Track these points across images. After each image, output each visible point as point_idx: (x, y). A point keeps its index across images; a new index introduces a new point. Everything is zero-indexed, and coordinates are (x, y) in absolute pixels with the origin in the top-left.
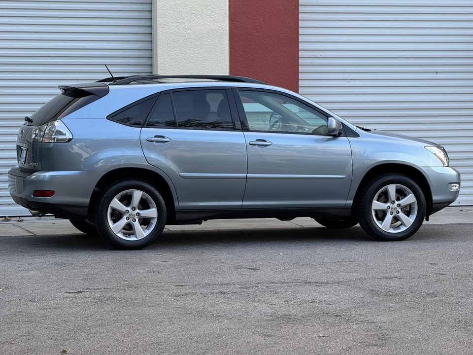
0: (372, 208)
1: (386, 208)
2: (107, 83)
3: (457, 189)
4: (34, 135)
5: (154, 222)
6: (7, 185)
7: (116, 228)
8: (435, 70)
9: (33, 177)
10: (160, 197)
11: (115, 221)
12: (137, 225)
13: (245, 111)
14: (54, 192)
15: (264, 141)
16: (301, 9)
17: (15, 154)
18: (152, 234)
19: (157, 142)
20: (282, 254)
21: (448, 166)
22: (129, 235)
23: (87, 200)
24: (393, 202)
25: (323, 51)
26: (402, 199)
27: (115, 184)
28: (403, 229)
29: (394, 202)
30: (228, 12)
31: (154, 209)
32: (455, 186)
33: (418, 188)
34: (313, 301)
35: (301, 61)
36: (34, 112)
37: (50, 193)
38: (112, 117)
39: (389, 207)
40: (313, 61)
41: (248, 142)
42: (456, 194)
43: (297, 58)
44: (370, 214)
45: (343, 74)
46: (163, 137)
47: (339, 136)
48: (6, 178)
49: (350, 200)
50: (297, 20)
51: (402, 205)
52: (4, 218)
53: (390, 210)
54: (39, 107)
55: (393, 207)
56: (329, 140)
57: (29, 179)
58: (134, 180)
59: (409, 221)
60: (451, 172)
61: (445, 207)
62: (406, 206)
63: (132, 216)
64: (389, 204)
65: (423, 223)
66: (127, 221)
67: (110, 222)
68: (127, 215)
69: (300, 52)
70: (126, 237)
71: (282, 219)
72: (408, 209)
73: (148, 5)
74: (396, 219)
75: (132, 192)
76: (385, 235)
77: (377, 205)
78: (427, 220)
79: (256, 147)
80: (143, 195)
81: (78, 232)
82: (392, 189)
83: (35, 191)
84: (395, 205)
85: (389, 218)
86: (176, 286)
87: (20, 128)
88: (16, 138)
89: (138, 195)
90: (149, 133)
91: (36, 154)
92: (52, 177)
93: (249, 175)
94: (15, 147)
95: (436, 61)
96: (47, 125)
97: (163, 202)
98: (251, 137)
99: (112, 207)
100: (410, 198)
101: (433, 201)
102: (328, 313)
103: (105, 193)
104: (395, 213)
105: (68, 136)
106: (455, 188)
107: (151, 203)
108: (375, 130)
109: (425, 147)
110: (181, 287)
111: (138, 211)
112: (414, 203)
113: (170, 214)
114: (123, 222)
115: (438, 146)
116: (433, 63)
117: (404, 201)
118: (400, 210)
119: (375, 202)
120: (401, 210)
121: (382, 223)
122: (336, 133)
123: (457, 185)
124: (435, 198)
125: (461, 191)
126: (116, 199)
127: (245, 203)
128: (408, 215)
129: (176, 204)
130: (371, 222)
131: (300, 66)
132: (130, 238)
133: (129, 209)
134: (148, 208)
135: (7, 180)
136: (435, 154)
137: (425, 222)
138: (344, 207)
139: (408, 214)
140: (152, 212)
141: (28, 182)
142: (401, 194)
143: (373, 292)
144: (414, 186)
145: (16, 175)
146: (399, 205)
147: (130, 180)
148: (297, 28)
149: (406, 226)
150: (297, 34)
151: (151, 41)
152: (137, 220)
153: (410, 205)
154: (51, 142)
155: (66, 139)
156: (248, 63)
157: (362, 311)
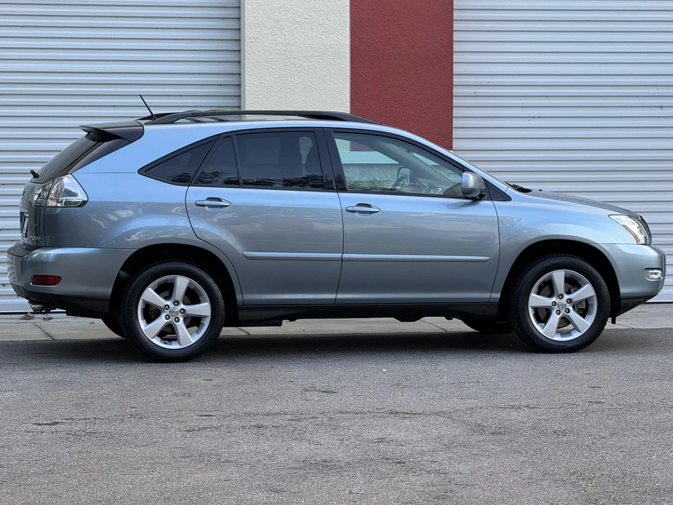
0: (529, 305)
1: (550, 304)
2: (143, 122)
3: (659, 278)
4: (37, 196)
5: (206, 323)
6: (6, 268)
7: (149, 330)
8: (660, 103)
9: (35, 255)
10: (215, 287)
11: (149, 321)
12: (181, 326)
13: (342, 163)
14: (61, 278)
15: (369, 206)
16: (456, 15)
17: (17, 223)
18: (203, 341)
19: (210, 206)
20: (384, 370)
21: (645, 244)
22: (170, 340)
23: (108, 291)
24: (561, 297)
25: (492, 76)
26: (575, 291)
27: (149, 268)
28: (576, 335)
29: (563, 296)
30: (348, 20)
31: (206, 304)
32: (656, 274)
33: (599, 275)
34: (381, 440)
35: (456, 91)
36: (45, 164)
37: (56, 280)
38: (146, 171)
39: (554, 304)
40: (478, 91)
41: (344, 208)
42: (658, 285)
43: (450, 86)
44: (526, 314)
45: (522, 109)
46: (219, 200)
47: (480, 200)
48: (5, 257)
49: (497, 292)
50: (450, 31)
51: (575, 300)
52: (24, 315)
53: (556, 308)
54: (52, 156)
55: (561, 303)
56: (465, 205)
57: (29, 260)
58: (177, 262)
59: (585, 323)
60: (650, 253)
61: (639, 303)
62: (580, 302)
63: (173, 314)
64: (554, 299)
65: (606, 327)
66: (166, 321)
67: (142, 323)
68: (167, 312)
69: (454, 76)
70: (166, 343)
71: (402, 320)
72: (584, 307)
73: (236, 9)
74: (565, 321)
75: (174, 279)
76: (547, 345)
77: (536, 300)
78: (614, 322)
79: (357, 214)
80: (190, 283)
81: (115, 336)
82: (559, 277)
83: (35, 276)
84: (564, 301)
85: (555, 319)
86: (201, 416)
87: (24, 186)
88: (18, 201)
89: (182, 283)
90: (199, 193)
91: (40, 224)
92: (59, 257)
93: (346, 256)
94: (17, 213)
95: (660, 91)
96: (53, 182)
97: (219, 294)
98: (350, 199)
99: (144, 301)
100: (587, 291)
101: (621, 296)
102: (387, 459)
103: (135, 280)
104: (563, 312)
105: (81, 197)
106: (656, 277)
107: (202, 295)
108: (540, 190)
109: (609, 216)
110: (207, 417)
111: (182, 306)
112: (592, 297)
113: (229, 311)
114: (161, 322)
115: (631, 215)
116: (655, 93)
117: (579, 295)
118: (571, 308)
119: (533, 295)
120: (573, 308)
121: (544, 326)
122: (476, 195)
123: (660, 272)
124: (624, 290)
125: (667, 280)
126: (150, 289)
127: (340, 296)
128: (583, 316)
129: (239, 297)
130: (528, 325)
131: (454, 98)
132: (171, 345)
133: (169, 303)
134: (198, 302)
135: (6, 261)
136: (624, 226)
137: (609, 325)
138: (487, 303)
139: (583, 313)
140: (203, 309)
141: (27, 264)
142: (572, 284)
143: (480, 429)
144: (591, 273)
145: (15, 254)
146: (570, 301)
147: (171, 262)
148: (450, 42)
149: (579, 331)
150: (450, 52)
151: (240, 62)
152: (181, 319)
153: (587, 300)
154: (59, 207)
155: (79, 202)
156: (378, 93)
157: (441, 456)
